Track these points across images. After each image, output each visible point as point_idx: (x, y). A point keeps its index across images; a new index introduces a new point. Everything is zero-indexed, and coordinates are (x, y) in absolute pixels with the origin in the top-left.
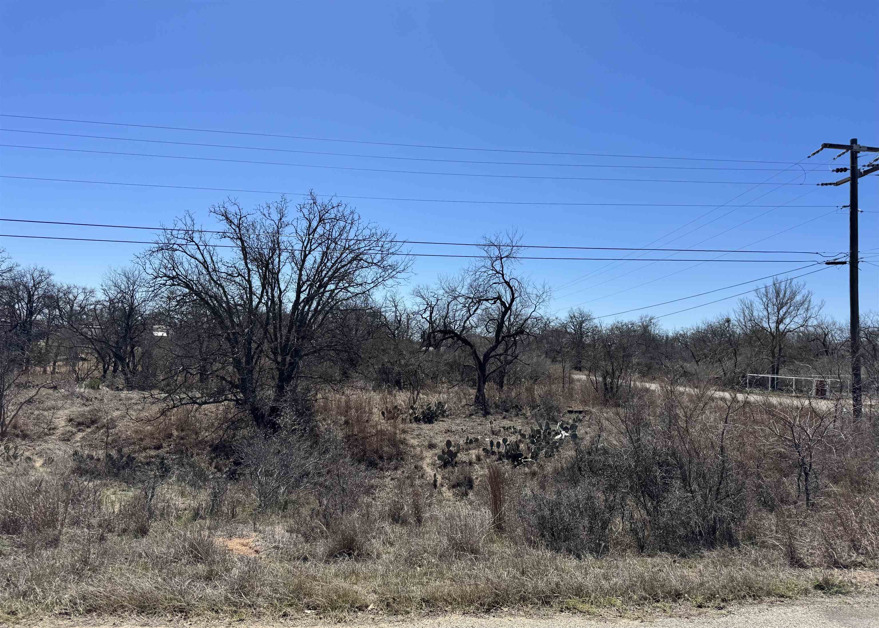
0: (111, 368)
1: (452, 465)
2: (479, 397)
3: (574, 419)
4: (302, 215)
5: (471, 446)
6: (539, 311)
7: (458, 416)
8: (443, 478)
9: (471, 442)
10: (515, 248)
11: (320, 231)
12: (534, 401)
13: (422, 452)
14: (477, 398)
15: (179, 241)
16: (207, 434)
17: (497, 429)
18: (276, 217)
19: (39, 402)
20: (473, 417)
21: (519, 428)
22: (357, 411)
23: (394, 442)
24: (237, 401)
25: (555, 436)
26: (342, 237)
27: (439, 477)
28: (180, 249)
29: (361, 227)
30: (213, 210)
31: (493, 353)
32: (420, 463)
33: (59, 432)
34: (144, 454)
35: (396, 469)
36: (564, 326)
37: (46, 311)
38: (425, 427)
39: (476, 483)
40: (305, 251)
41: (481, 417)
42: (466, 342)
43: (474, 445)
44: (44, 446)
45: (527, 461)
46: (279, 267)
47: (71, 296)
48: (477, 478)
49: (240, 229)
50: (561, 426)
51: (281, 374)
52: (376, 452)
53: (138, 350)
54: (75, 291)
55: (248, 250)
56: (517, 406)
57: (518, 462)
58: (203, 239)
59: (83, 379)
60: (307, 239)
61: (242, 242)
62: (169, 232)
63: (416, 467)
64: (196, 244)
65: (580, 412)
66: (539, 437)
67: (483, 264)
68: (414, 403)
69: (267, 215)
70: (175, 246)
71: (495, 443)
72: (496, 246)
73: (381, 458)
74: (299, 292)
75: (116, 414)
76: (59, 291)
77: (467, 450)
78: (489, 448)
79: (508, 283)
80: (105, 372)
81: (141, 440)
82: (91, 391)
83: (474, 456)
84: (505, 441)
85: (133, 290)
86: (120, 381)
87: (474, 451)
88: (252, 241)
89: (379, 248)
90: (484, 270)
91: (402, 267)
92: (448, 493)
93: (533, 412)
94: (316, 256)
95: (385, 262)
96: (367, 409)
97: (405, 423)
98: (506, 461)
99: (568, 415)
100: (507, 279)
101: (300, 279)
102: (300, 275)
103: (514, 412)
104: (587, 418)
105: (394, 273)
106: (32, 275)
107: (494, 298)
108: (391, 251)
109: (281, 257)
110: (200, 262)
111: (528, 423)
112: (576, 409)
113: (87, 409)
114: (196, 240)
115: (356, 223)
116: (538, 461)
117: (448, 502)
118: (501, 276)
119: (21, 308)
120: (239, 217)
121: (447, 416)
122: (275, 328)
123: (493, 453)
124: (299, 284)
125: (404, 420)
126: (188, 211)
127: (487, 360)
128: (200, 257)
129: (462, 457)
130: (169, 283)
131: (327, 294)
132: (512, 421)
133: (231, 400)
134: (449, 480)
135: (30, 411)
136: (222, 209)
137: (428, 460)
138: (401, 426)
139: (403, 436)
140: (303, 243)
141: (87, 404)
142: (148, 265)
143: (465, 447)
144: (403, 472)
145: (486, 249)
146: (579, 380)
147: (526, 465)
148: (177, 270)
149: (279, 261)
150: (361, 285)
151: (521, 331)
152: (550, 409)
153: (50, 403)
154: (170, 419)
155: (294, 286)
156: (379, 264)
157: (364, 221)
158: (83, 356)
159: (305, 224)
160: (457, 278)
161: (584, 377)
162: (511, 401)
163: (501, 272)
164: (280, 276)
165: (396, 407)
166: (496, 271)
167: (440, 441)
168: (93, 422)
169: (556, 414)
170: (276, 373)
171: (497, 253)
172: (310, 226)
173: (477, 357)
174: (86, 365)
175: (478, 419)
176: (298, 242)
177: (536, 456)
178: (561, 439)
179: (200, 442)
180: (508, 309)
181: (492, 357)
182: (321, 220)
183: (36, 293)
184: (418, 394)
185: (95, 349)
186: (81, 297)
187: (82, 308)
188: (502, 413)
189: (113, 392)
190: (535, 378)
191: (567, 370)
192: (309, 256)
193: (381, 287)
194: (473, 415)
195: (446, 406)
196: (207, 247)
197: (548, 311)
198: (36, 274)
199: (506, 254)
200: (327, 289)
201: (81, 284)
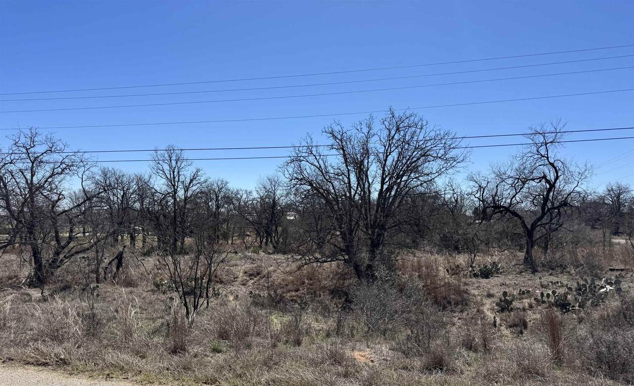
0: (264, 240)
1: (508, 310)
2: (527, 259)
3: (616, 276)
4: (384, 127)
5: (524, 296)
6: (582, 186)
7: (510, 273)
8: (501, 320)
9: (523, 293)
10: (559, 134)
11: (396, 137)
12: (577, 261)
13: (482, 300)
14: (526, 259)
15: (304, 155)
16: (326, 282)
17: (545, 283)
18: (365, 130)
19: (228, 261)
20: (523, 273)
21: (565, 283)
22: (427, 268)
23: (459, 292)
24: (345, 260)
25: (600, 290)
26: (414, 140)
27: (498, 320)
28: (305, 160)
29: (428, 130)
30: (324, 131)
31: (539, 223)
32: (481, 308)
33: (240, 279)
34: (289, 295)
35: (462, 311)
36: (602, 198)
37: (226, 206)
38: (484, 281)
39: (530, 324)
40: (387, 153)
41: (530, 274)
42: (515, 214)
43: (526, 295)
44: (232, 288)
45: (574, 309)
46: (368, 166)
47: (239, 196)
48: (530, 321)
49: (342, 142)
50: (606, 281)
51: (372, 242)
52: (445, 298)
53: (280, 229)
54: (241, 192)
55: (348, 156)
56: (561, 266)
57: (566, 310)
58: (318, 151)
59: (249, 248)
60: (388, 144)
61: (344, 151)
62: (297, 148)
63: (478, 311)
64: (314, 156)
65: (622, 270)
66: (586, 290)
67: (529, 150)
68: (473, 263)
69: (360, 130)
70: (302, 158)
71: (545, 295)
72: (541, 134)
73: (449, 303)
74: (383, 183)
75: (271, 269)
76: (232, 193)
77: (520, 300)
78: (539, 298)
79: (552, 165)
80: (261, 243)
81: (287, 285)
82: (255, 254)
83: (527, 304)
84: (554, 292)
85: (275, 189)
86: (270, 248)
87: (526, 300)
88: (349, 150)
89: (442, 145)
90: (530, 155)
91: (461, 158)
92: (506, 332)
93: (577, 270)
94: (394, 155)
95: (447, 156)
96: (434, 267)
97: (466, 278)
98: (555, 309)
99: (610, 273)
100: (552, 161)
101: (383, 174)
102: (384, 171)
103: (559, 270)
104: (629, 275)
105: (455, 163)
106: (217, 184)
107: (540, 178)
108: (452, 146)
109: (369, 160)
110: (317, 168)
111: (573, 279)
112: (617, 268)
113: (254, 266)
114: (314, 152)
115: (424, 128)
116: (585, 309)
117: (506, 338)
118: (546, 158)
119: (212, 204)
120: (341, 133)
121: (501, 273)
122: (366, 210)
123: (544, 302)
124: (382, 177)
125: (465, 276)
126: (308, 133)
127: (534, 229)
128: (317, 164)
129: (516, 304)
130: (299, 182)
131: (403, 183)
132: (558, 277)
133: (341, 260)
134: (506, 321)
135: (223, 267)
136: (330, 129)
137: (488, 306)
138: (463, 280)
139: (466, 287)
140: (385, 147)
141: (254, 262)
142: (286, 172)
143: (518, 297)
144: (468, 314)
145: (532, 138)
146: (619, 244)
147: (574, 311)
148: (303, 174)
149: (368, 162)
150: (428, 175)
151: (565, 204)
152: (592, 267)
153: (233, 262)
154: (303, 272)
155: (379, 179)
156: (442, 157)
157: (431, 126)
158: (248, 233)
159: (386, 132)
160: (506, 163)
161: (623, 241)
162: (556, 261)
163: (546, 156)
164: (368, 173)
165: (458, 266)
166: (542, 155)
167: (498, 292)
168: (258, 274)
169: (599, 271)
170: (369, 242)
171: (542, 140)
172: (389, 135)
173: (525, 226)
174: (250, 238)
175: (527, 275)
176: (381, 147)
177: (583, 305)
178: (606, 292)
179: (322, 287)
180: (552, 186)
181: (538, 225)
182: (398, 129)
183: (220, 195)
184: (475, 256)
185: (255, 229)
186: (244, 196)
187: (245, 203)
188: (548, 271)
189: (267, 255)
190: (576, 243)
191: (607, 234)
192: (390, 156)
193: (443, 175)
194: (523, 272)
195: (500, 265)
196: (322, 157)
197: (590, 185)
198: (219, 183)
199: (551, 140)
200: (403, 180)
201: (244, 188)
